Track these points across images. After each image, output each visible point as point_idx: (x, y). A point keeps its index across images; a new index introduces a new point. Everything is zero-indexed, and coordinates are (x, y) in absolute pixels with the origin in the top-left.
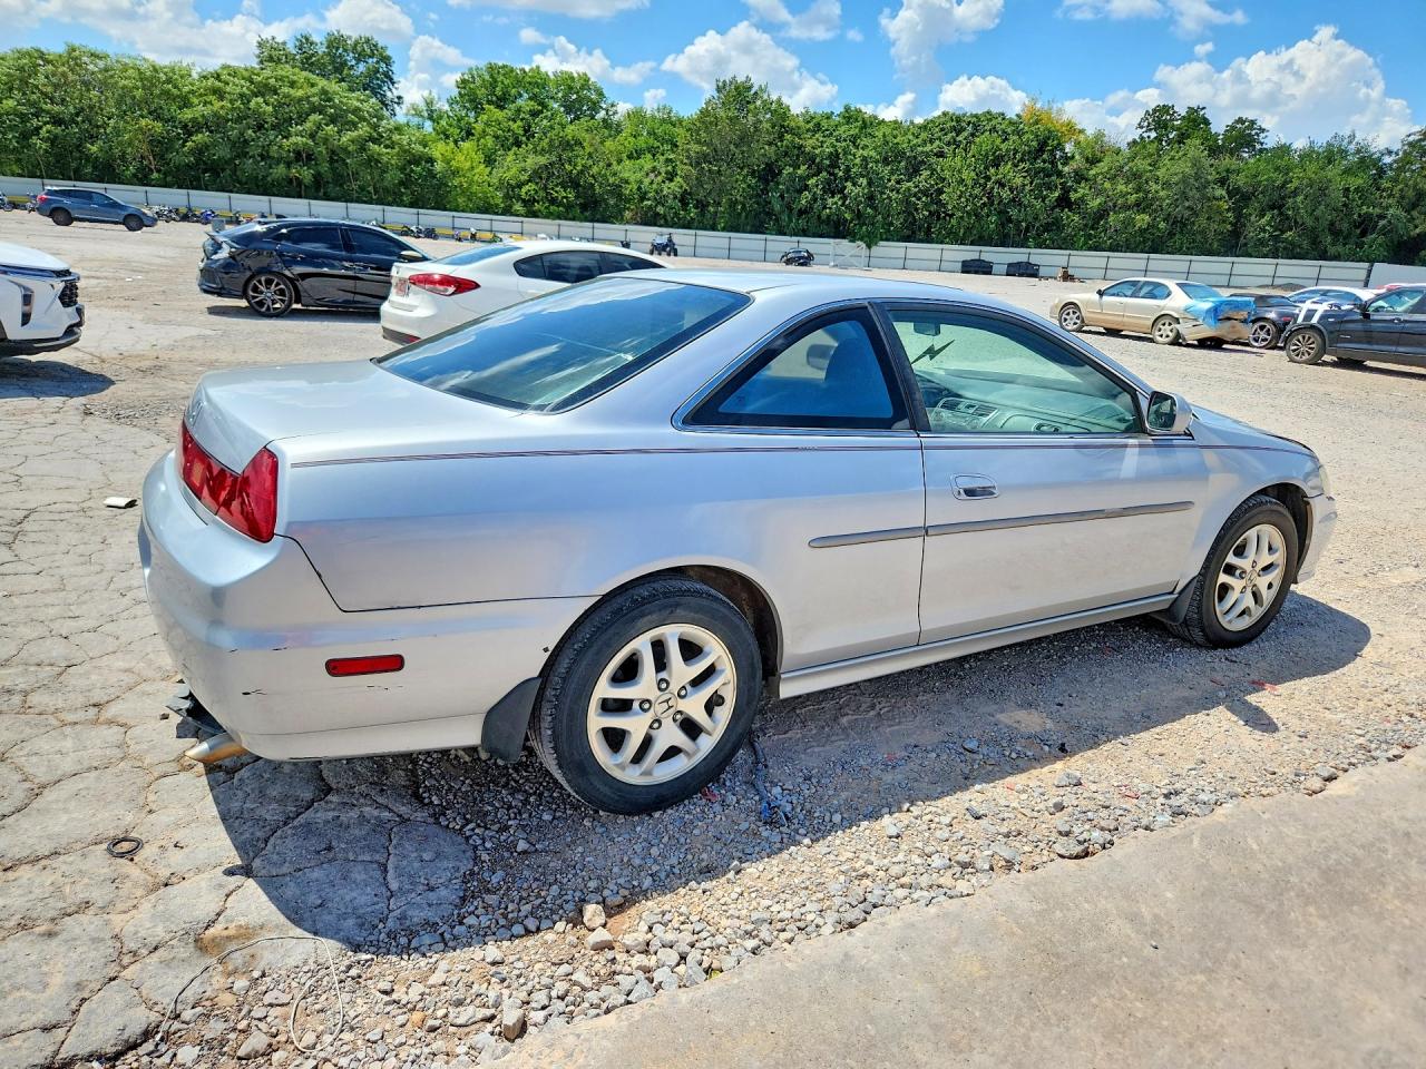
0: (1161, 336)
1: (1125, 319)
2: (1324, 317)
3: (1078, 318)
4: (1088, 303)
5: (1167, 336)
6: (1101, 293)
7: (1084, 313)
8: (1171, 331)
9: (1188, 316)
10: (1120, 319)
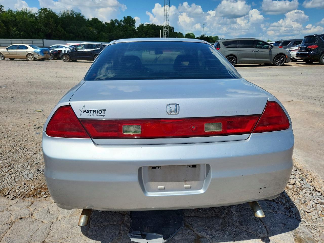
0: (30, 59)
1: (18, 55)
2: (68, 51)
3: (2, 56)
4: (4, 52)
5: (32, 59)
6: (7, 49)
7: (4, 55)
8: (32, 57)
9: (36, 53)
10: (16, 56)
